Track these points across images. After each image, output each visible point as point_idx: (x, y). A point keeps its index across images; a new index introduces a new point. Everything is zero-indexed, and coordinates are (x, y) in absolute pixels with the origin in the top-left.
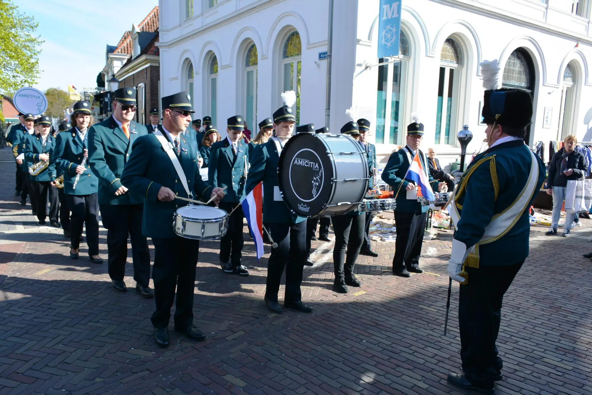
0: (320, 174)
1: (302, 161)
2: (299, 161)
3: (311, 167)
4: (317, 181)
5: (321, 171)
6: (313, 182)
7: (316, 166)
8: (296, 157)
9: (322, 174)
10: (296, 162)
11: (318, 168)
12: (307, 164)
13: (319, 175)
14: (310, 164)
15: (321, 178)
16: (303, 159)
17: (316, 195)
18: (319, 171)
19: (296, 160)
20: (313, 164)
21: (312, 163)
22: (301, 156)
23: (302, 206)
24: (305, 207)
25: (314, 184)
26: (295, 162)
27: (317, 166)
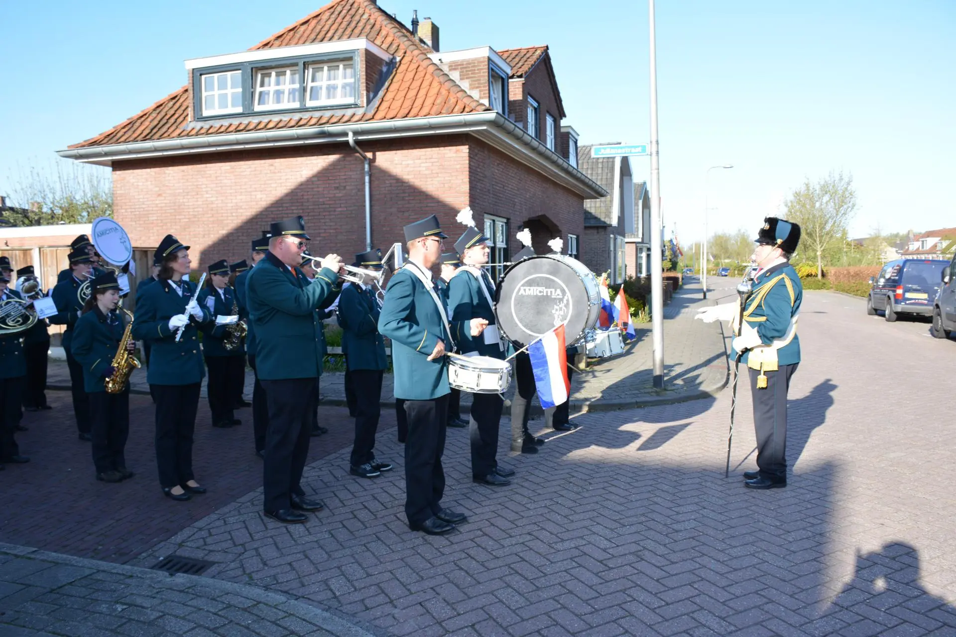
0: (565, 301)
1: (532, 291)
3: (549, 294)
4: (561, 309)
5: (566, 298)
6: (554, 311)
9: (568, 301)
10: (522, 292)
11: (561, 294)
12: (540, 292)
14: (547, 292)
15: (567, 306)
18: (563, 298)
20: (551, 292)
21: (549, 290)
22: (530, 283)
27: (559, 291)
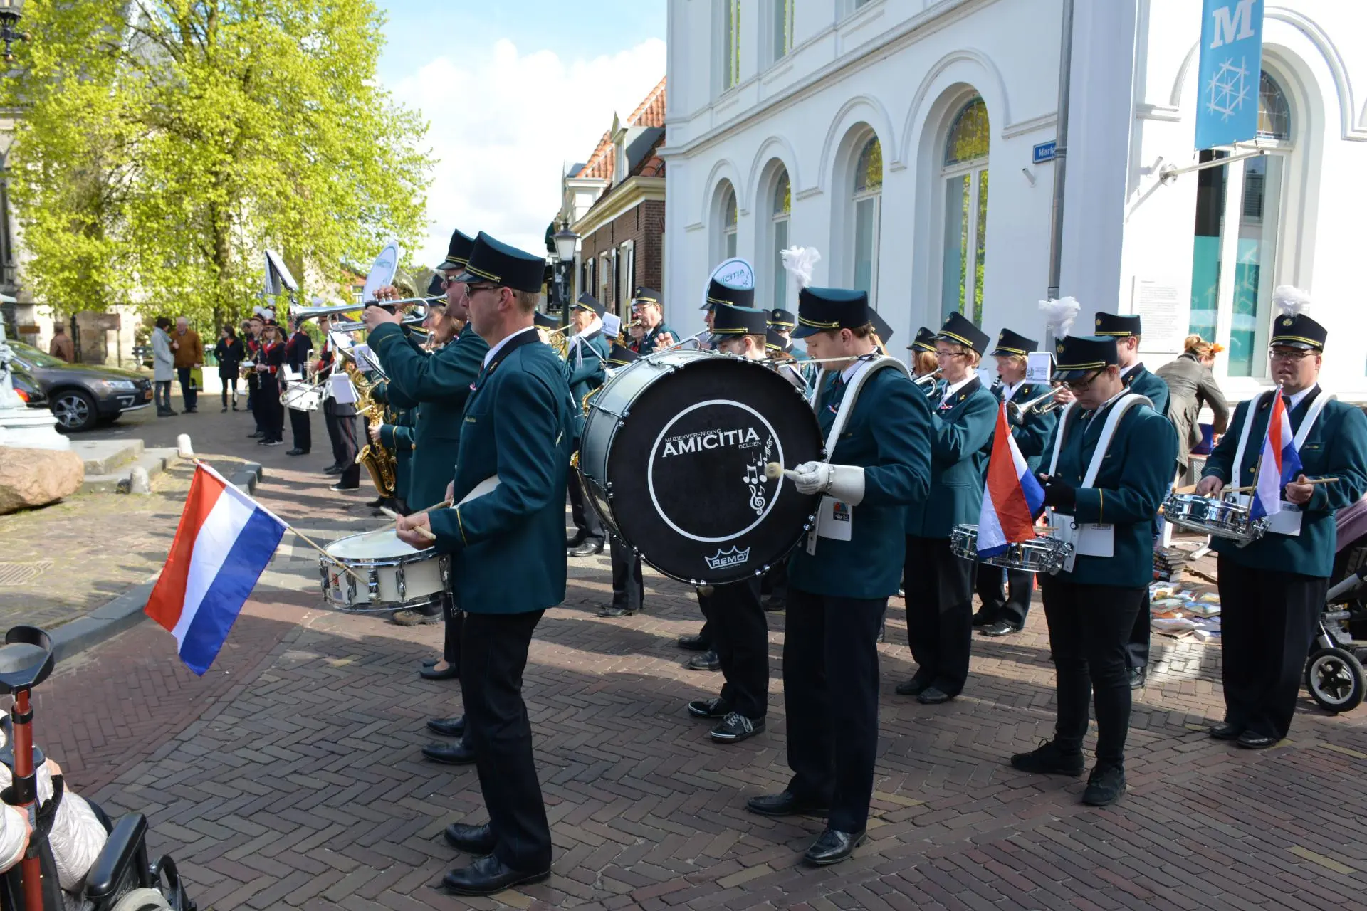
2: (681, 444)
7: (749, 436)
8: (666, 436)
13: (764, 455)
16: (695, 435)
17: (764, 509)
19: (669, 445)
23: (721, 556)
24: (735, 553)
25: (751, 483)
26: (666, 452)
